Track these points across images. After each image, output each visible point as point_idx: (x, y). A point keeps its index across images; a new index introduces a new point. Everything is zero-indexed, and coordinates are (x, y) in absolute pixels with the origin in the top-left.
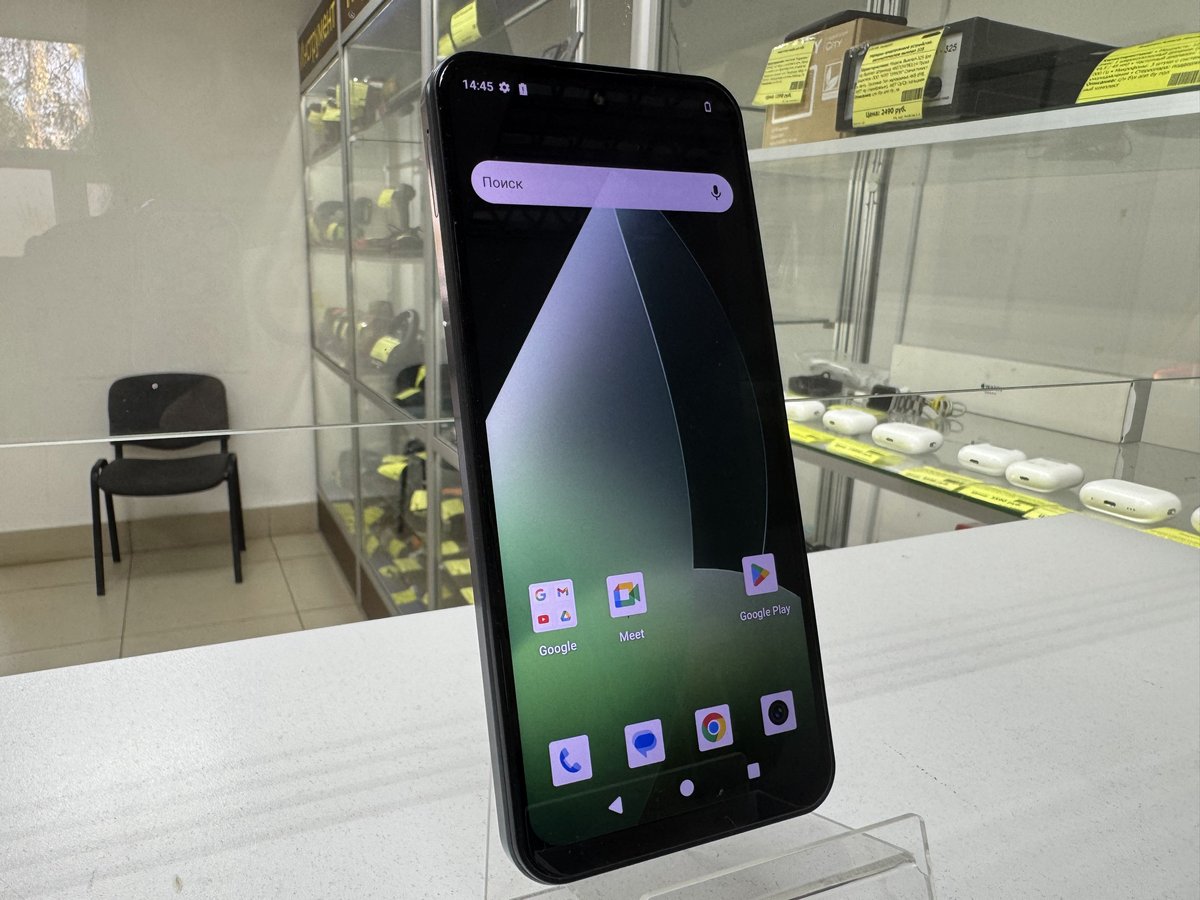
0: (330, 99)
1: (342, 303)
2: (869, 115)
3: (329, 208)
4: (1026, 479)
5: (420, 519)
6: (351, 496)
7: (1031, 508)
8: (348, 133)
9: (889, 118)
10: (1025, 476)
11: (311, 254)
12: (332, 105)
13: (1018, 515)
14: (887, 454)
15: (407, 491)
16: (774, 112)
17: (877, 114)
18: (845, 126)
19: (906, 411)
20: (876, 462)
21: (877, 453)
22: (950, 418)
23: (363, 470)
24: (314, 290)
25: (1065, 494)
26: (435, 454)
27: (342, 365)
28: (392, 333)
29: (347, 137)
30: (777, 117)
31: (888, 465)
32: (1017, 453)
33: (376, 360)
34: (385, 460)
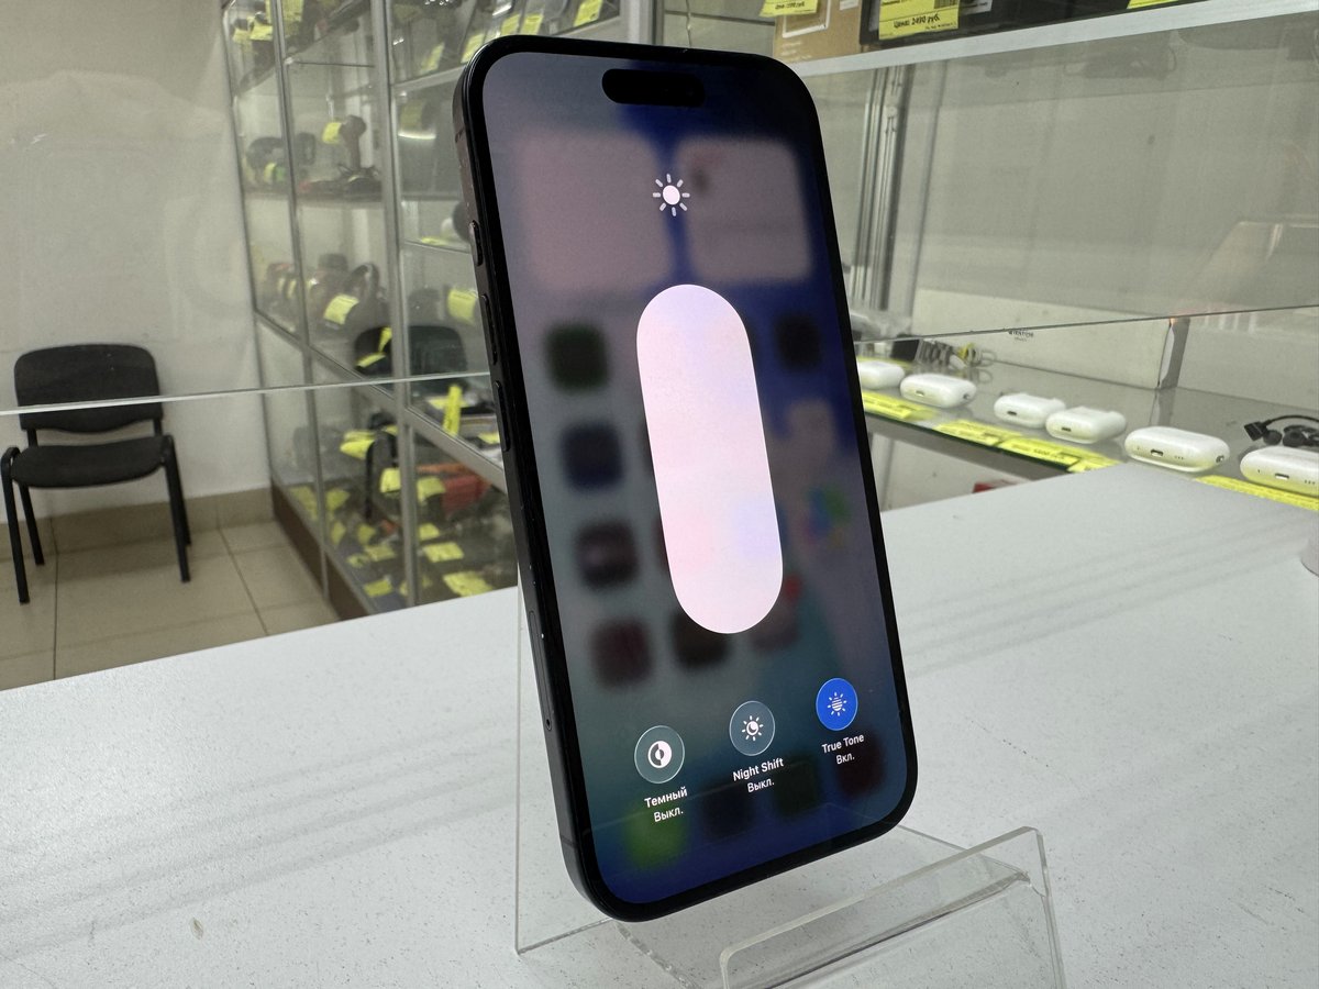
0: (259, 13)
1: (289, 258)
2: (898, 25)
3: (265, 144)
4: (1068, 430)
5: (393, 501)
6: (311, 479)
7: (1074, 460)
8: (284, 55)
9: (920, 28)
10: (1068, 426)
11: (247, 202)
12: (263, 22)
13: (1062, 469)
14: (919, 408)
15: (375, 469)
16: (784, 26)
17: (906, 23)
18: (870, 39)
19: (932, 361)
20: (909, 417)
21: (908, 408)
22: (979, 368)
23: (323, 449)
24: (252, 243)
25: (1108, 444)
26: (407, 427)
27: (292, 329)
28: (348, 291)
29: (282, 60)
30: (787, 31)
31: (922, 419)
32: (1056, 403)
33: (331, 322)
34: (348, 435)
